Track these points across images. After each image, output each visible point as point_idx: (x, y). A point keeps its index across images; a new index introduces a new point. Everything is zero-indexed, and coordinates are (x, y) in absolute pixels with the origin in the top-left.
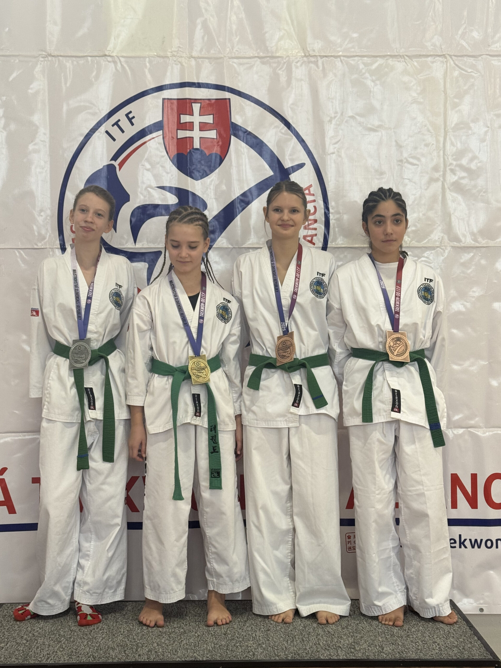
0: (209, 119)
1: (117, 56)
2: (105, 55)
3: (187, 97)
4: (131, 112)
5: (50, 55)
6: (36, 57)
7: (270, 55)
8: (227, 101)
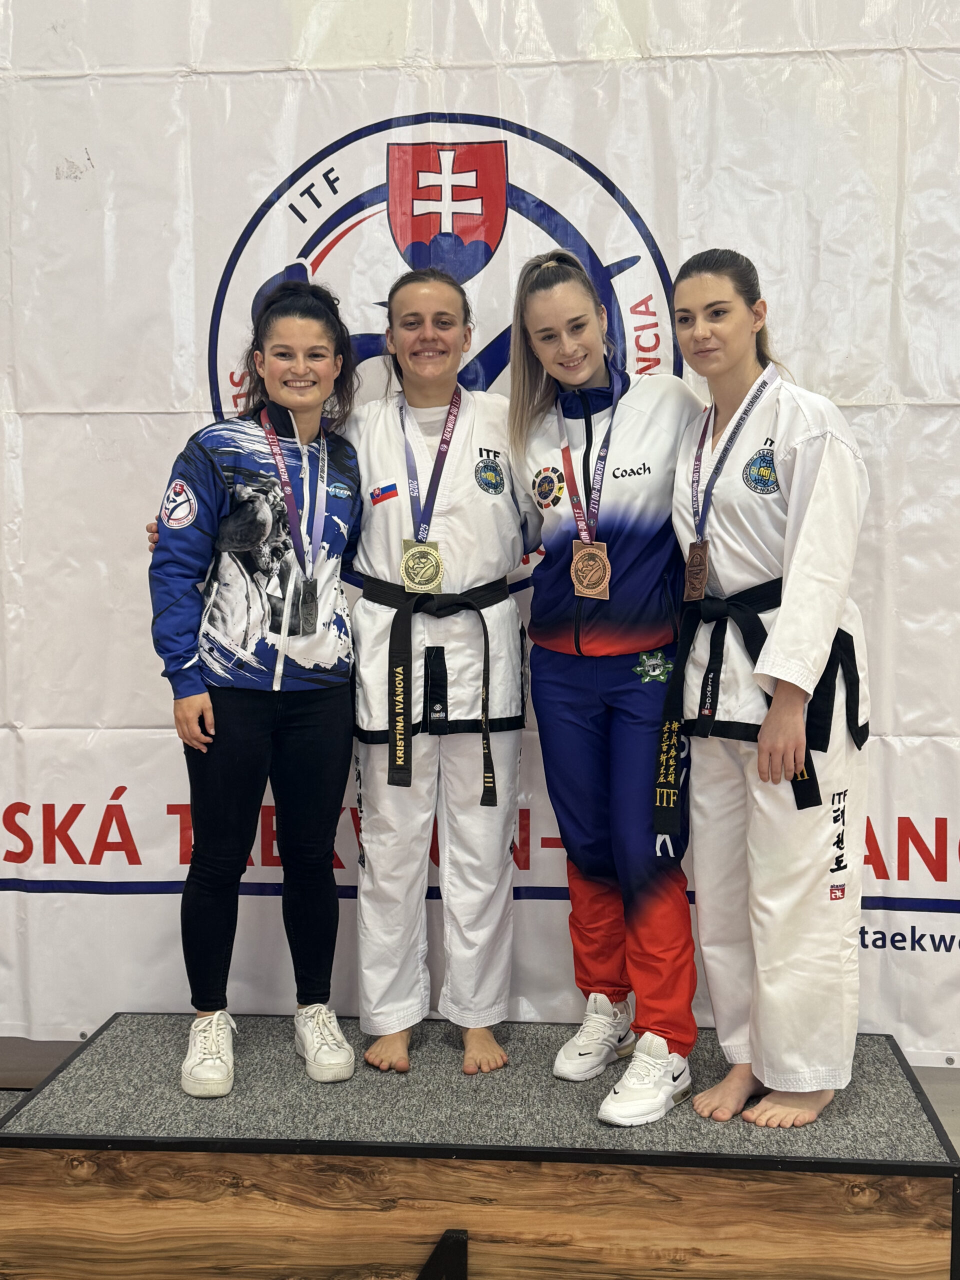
0: (469, 179)
1: (309, 70)
2: (288, 69)
3: (431, 141)
4: (332, 170)
5: (195, 72)
6: (172, 76)
7: (579, 58)
8: (502, 146)
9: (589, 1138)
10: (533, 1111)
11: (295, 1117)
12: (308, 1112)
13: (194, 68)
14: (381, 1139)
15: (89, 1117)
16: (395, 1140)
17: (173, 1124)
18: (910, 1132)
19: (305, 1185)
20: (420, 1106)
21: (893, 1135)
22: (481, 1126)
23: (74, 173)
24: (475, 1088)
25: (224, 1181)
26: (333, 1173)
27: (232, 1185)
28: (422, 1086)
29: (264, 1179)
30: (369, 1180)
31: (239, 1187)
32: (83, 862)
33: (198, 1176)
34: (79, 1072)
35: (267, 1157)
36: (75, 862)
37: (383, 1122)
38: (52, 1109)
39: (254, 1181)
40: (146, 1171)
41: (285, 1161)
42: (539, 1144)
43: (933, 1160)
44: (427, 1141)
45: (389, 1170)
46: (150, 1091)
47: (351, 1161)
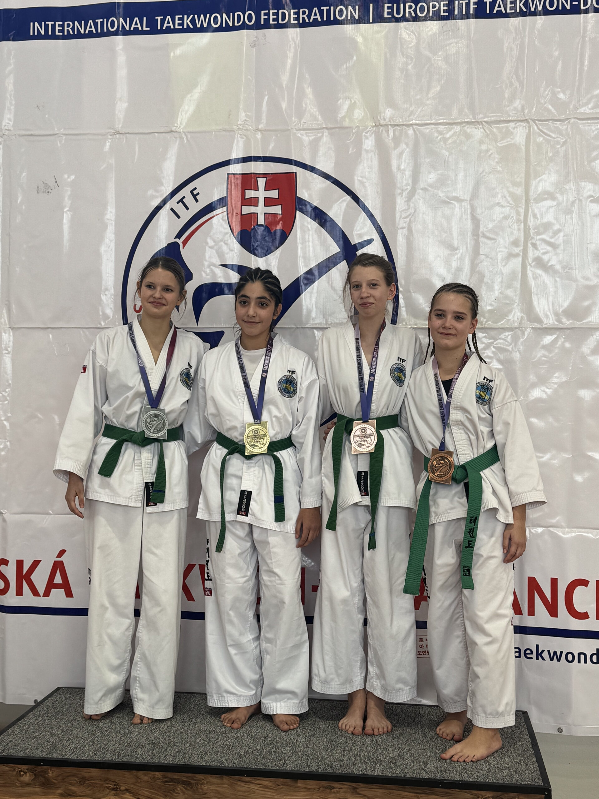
0: (274, 194)
1: (184, 132)
2: (172, 131)
3: (252, 172)
4: (195, 189)
5: (118, 133)
6: (104, 135)
7: (339, 126)
8: (293, 175)
9: (328, 766)
10: (297, 750)
11: (154, 750)
12: (162, 747)
13: (118, 130)
14: (204, 764)
15: (32, 746)
16: (211, 764)
17: (81, 752)
18: (523, 768)
19: (157, 790)
20: (230, 745)
21: (513, 769)
22: (264, 757)
23: (47, 189)
24: (266, 735)
25: (109, 786)
26: (174, 784)
27: (113, 789)
28: (234, 734)
29: (133, 786)
30: (194, 788)
31: (118, 791)
32: (40, 596)
33: (94, 783)
34: (31, 721)
35: (134, 772)
36: (34, 595)
37: (206, 754)
38: (11, 741)
39: (127, 787)
40: (63, 779)
41: (145, 775)
42: (297, 769)
43: (533, 783)
44: (230, 765)
45: (207, 782)
46: (71, 733)
47: (184, 776)
